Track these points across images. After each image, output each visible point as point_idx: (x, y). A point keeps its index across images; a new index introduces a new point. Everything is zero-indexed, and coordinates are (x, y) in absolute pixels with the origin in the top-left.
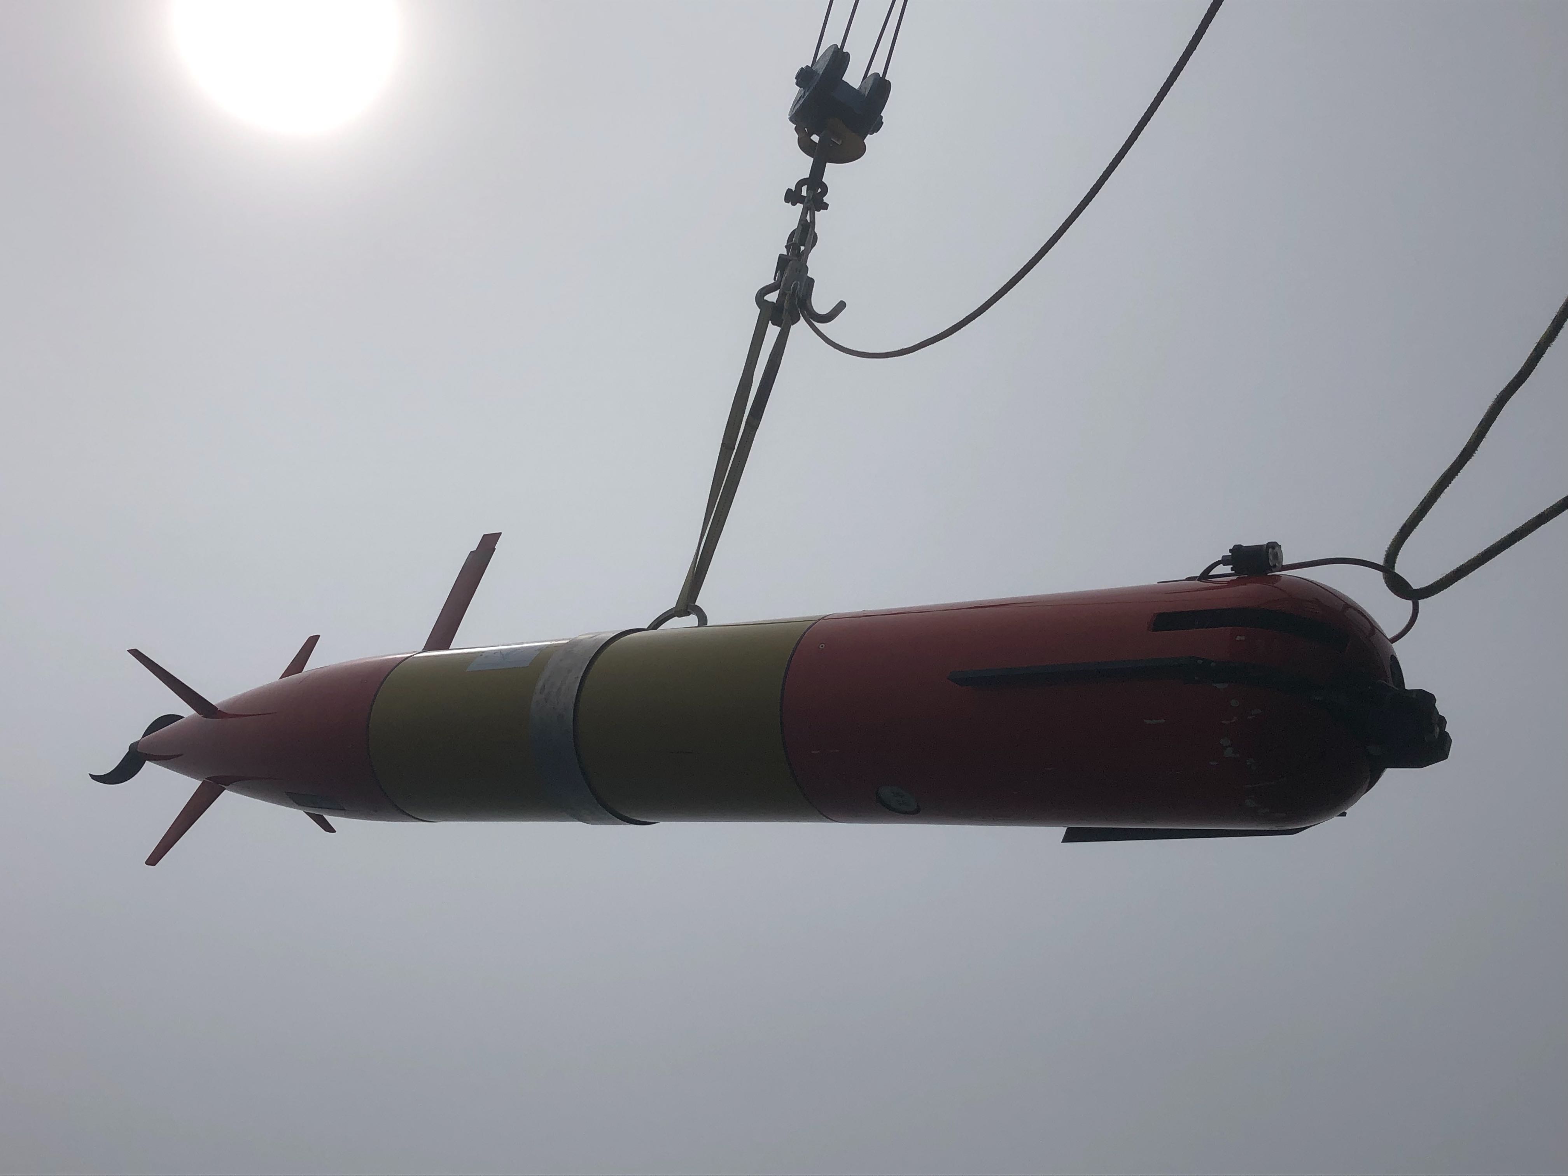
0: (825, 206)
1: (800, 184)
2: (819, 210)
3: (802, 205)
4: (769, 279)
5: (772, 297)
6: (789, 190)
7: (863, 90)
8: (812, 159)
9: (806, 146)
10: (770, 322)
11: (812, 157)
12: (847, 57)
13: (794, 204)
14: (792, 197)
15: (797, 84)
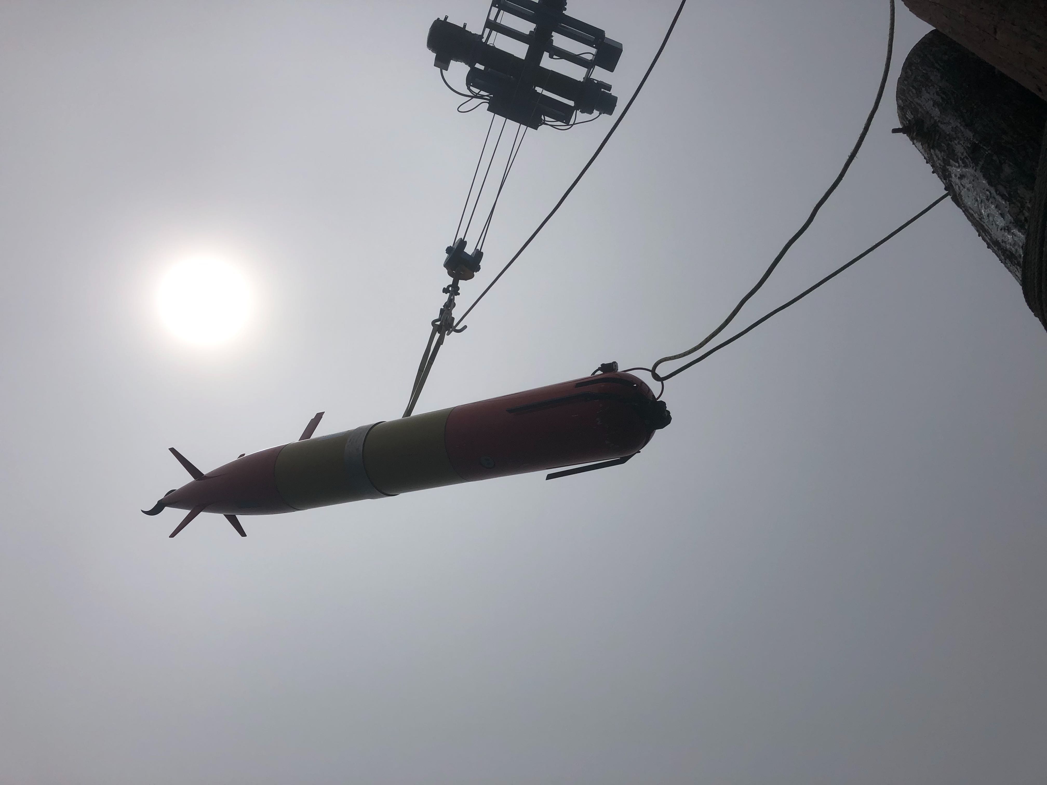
0: (459, 294)
1: (449, 286)
2: (456, 296)
3: (449, 294)
4: (437, 317)
5: (438, 323)
6: (444, 288)
7: (472, 255)
8: (453, 279)
9: (450, 274)
10: (437, 332)
11: (453, 278)
12: (465, 243)
13: (446, 293)
14: (445, 291)
15: (446, 253)
